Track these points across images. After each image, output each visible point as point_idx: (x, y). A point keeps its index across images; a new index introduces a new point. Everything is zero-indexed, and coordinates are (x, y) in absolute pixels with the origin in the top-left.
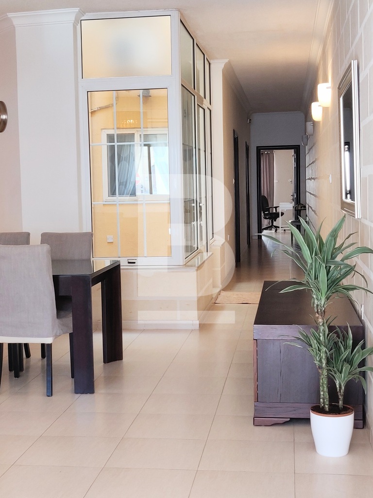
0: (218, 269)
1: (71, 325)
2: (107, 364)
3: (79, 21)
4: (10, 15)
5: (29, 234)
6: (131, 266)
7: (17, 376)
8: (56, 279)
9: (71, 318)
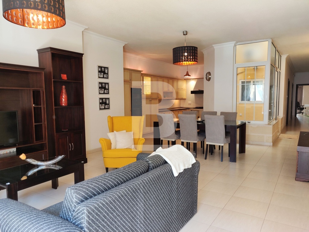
0: (280, 126)
1: (230, 141)
2: (240, 154)
3: (235, 45)
4: (213, 45)
5: (217, 112)
6: (249, 124)
7: (212, 154)
8: (226, 126)
9: (230, 139)
